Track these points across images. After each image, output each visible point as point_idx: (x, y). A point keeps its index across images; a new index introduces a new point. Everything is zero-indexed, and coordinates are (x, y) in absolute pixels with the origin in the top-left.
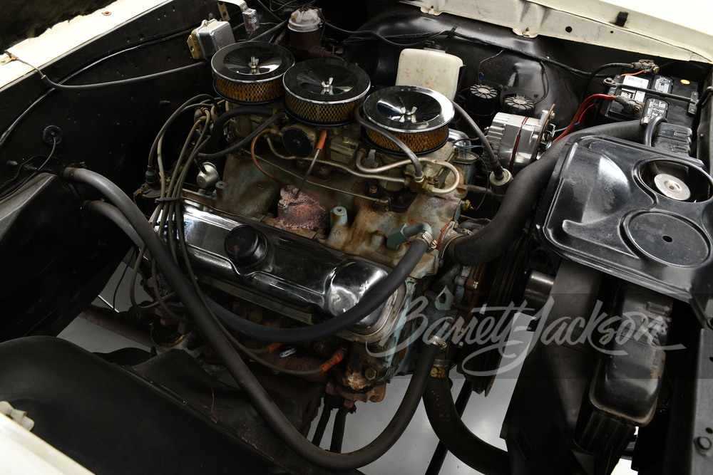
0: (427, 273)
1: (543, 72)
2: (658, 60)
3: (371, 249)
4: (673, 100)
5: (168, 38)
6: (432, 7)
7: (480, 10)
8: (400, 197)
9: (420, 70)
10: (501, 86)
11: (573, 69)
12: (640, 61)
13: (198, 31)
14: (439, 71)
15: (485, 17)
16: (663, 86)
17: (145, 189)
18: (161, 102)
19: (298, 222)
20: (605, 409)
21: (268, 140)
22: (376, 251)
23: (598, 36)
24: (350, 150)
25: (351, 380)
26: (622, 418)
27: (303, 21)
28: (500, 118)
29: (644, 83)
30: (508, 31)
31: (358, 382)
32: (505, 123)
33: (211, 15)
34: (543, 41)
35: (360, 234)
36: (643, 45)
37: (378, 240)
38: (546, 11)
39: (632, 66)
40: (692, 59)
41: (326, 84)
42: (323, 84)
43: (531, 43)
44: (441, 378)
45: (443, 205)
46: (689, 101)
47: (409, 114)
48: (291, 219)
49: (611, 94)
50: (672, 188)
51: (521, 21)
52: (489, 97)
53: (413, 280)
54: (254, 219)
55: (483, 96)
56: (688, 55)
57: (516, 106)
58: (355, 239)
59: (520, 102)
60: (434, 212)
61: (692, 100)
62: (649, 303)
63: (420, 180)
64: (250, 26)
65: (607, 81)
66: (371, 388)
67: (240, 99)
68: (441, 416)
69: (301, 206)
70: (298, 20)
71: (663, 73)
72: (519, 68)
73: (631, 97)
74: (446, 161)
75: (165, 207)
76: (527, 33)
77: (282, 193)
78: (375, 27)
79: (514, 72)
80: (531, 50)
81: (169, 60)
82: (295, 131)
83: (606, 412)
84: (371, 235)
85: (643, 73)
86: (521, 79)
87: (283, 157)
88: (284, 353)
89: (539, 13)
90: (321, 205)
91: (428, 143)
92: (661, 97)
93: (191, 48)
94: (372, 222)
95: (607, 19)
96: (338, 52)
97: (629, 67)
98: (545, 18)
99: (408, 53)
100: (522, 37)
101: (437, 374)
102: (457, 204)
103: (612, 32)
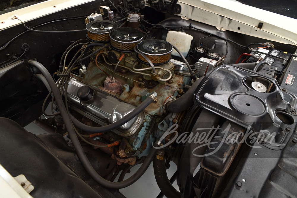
0: (156, 113)
1: (227, 44)
2: (274, 43)
3: (135, 101)
4: (278, 59)
5: (77, 18)
6: (186, 17)
7: (204, 19)
8: (150, 83)
9: (174, 39)
10: (209, 49)
11: (240, 45)
12: (267, 43)
13: (89, 17)
14: (182, 40)
15: (206, 22)
16: (275, 53)
17: (58, 72)
18: (71, 42)
19: (111, 89)
20: (205, 168)
21: (104, 56)
22: (137, 102)
23: (251, 32)
24: (132, 62)
25: (120, 153)
26: (211, 172)
27: (132, 18)
28: (202, 59)
29: (267, 51)
30: (214, 28)
31: (123, 154)
32: (203, 61)
33: (96, 12)
34: (228, 32)
35: (132, 96)
36: (269, 36)
37: (138, 98)
38: (230, 21)
39: (263, 44)
40: (289, 44)
41: (126, 36)
42: (125, 36)
43: (223, 33)
44: (161, 160)
45: (170, 89)
46: (284, 59)
47: (155, 49)
48: (108, 88)
49: (251, 54)
50: (259, 87)
51: (220, 24)
52: (202, 52)
53: (149, 115)
54: (95, 87)
55: (199, 52)
56: (287, 42)
57: (212, 56)
58: (130, 97)
59: (214, 55)
60: (166, 92)
61: (285, 59)
62: (233, 128)
63: (154, 74)
64: (111, 17)
65: (251, 49)
66: (128, 158)
67: (95, 40)
68: (160, 176)
69: (113, 83)
70: (131, 17)
71: (276, 48)
72: (216, 42)
73: (259, 56)
74: (169, 70)
75: (62, 78)
76: (222, 29)
77: (107, 78)
78: (163, 23)
79: (214, 44)
80: (223, 36)
81: (77, 26)
82: (111, 53)
83: (205, 169)
84: (136, 96)
85: (267, 47)
86: (217, 47)
87: (109, 64)
88: (95, 138)
89: (227, 22)
90: (121, 84)
91: (160, 60)
92: (273, 57)
93: (86, 23)
94: (137, 91)
95: (254, 25)
96: (148, 32)
97: (261, 45)
98: (230, 23)
99: (171, 32)
100: (220, 30)
101: (160, 158)
102: (176, 89)
103: (256, 30)
